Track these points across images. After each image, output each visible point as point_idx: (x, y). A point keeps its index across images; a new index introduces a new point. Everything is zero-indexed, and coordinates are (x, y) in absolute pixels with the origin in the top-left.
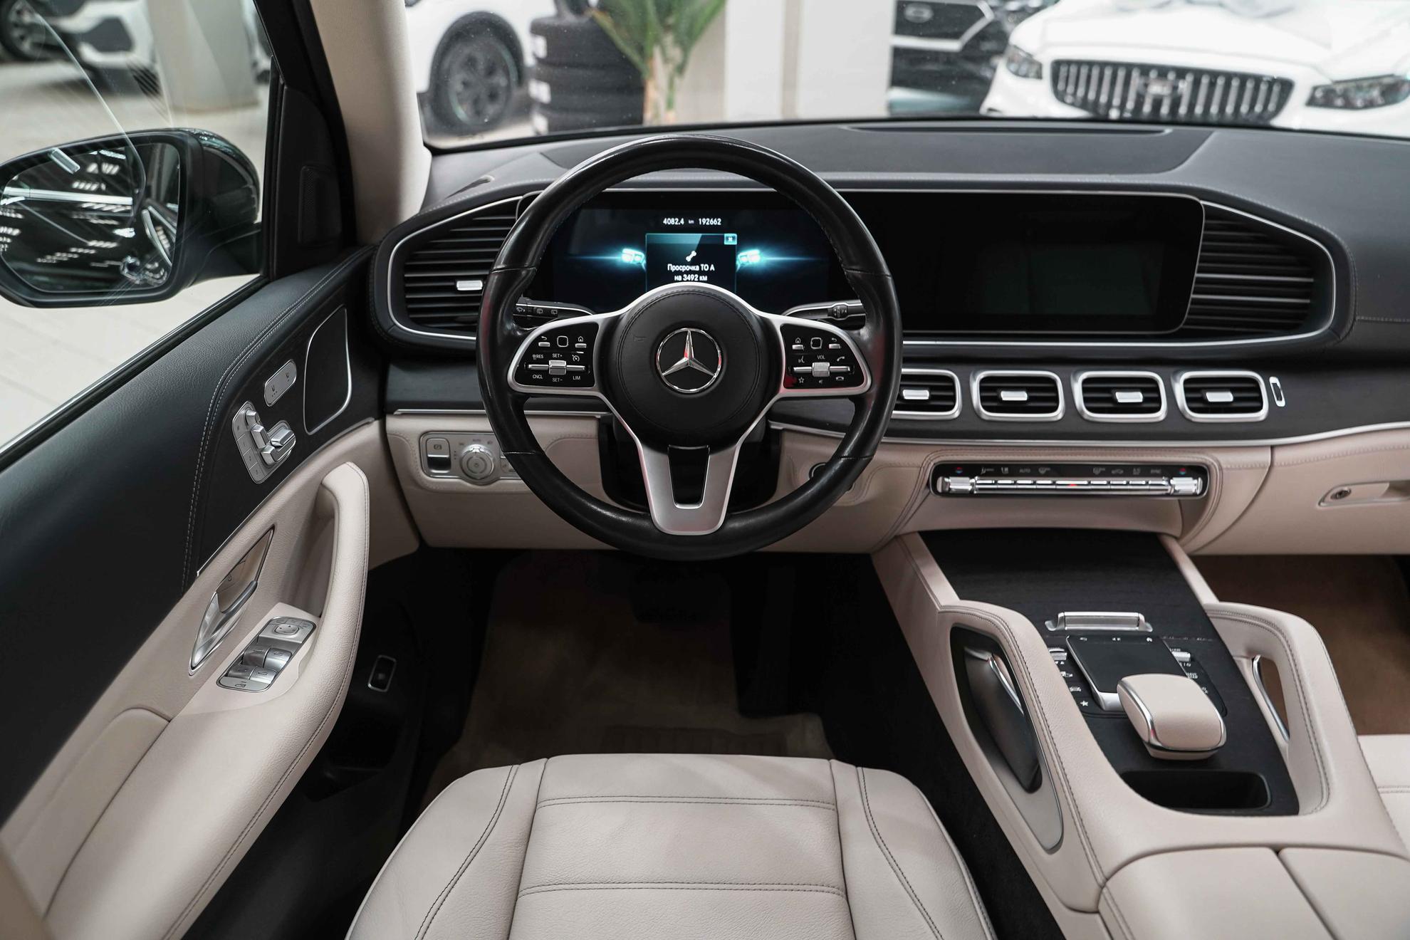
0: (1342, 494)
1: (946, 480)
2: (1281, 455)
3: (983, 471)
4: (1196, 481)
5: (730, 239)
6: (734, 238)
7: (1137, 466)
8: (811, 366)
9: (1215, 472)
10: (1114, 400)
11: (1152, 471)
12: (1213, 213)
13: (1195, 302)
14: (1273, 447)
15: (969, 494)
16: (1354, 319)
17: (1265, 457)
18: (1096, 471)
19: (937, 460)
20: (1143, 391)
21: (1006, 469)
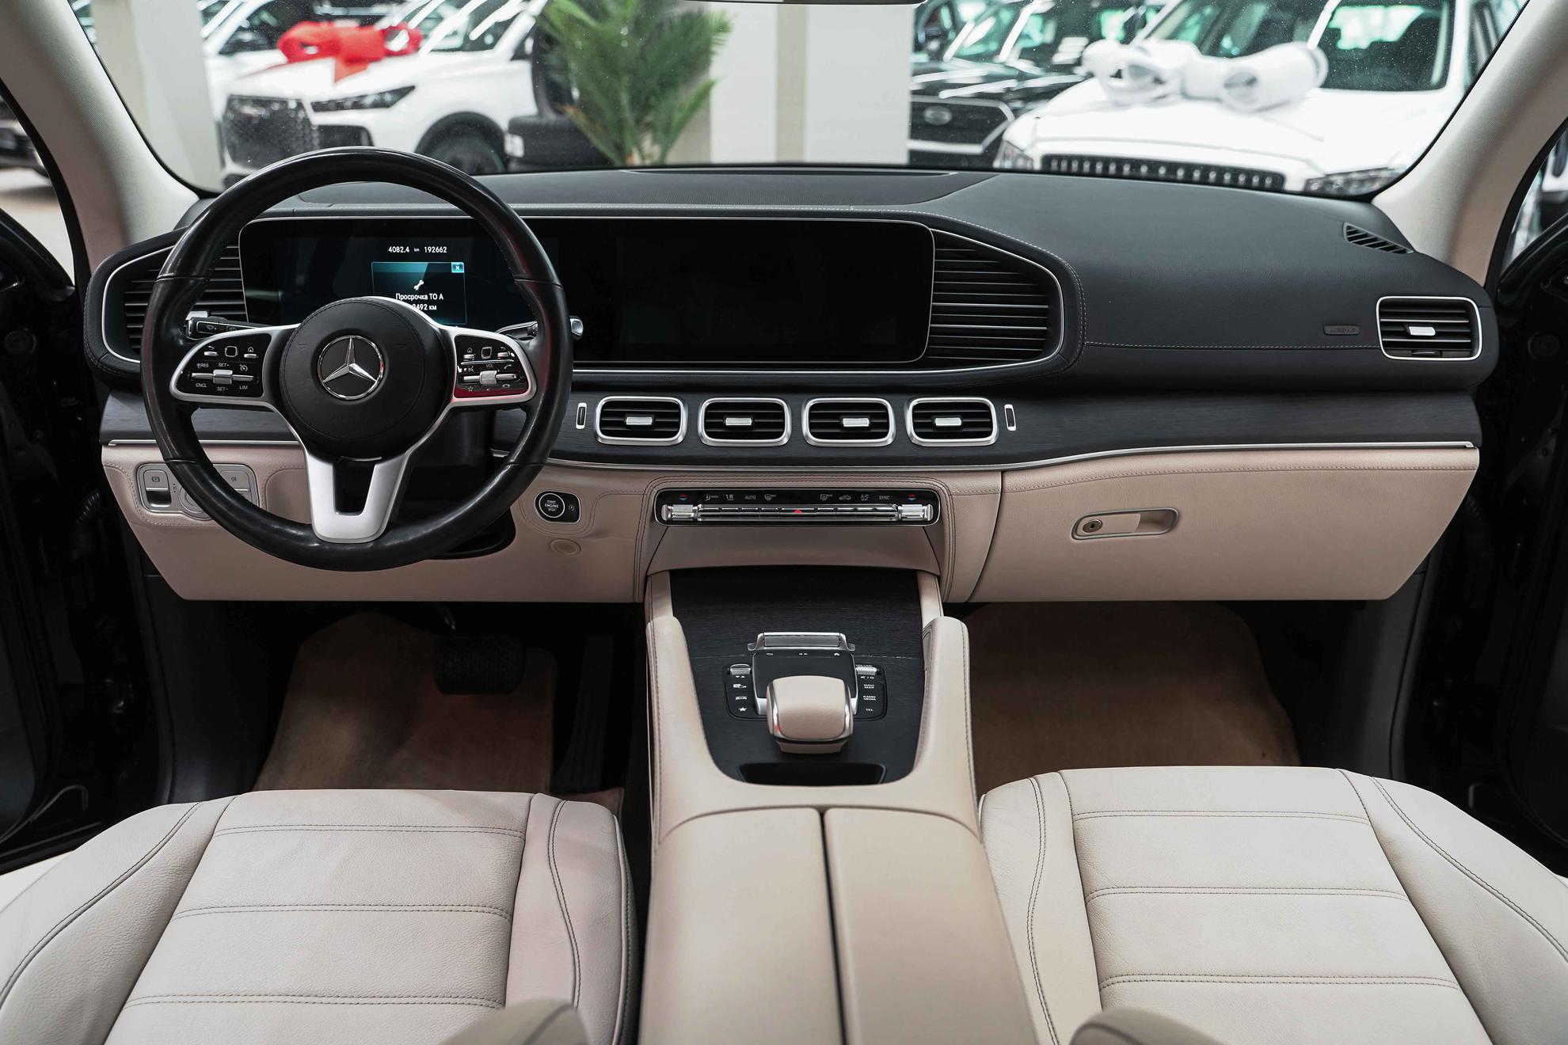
0: (1093, 526)
1: (669, 507)
2: (1012, 480)
3: (708, 498)
4: (925, 508)
5: (458, 268)
6: (461, 266)
7: (865, 493)
8: (479, 375)
9: (945, 498)
10: (840, 426)
11: (881, 498)
12: (942, 241)
13: (934, 331)
14: (1003, 472)
15: (694, 522)
16: (1083, 344)
17: (995, 481)
18: (824, 498)
19: (660, 487)
20: (871, 416)
21: (731, 496)
